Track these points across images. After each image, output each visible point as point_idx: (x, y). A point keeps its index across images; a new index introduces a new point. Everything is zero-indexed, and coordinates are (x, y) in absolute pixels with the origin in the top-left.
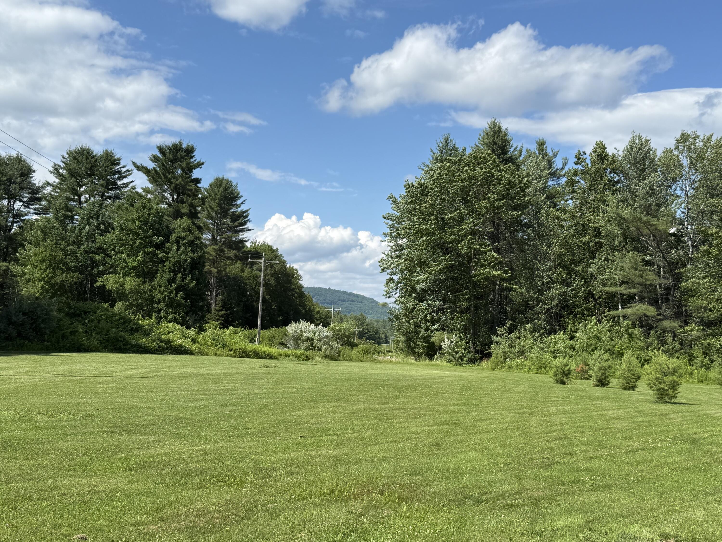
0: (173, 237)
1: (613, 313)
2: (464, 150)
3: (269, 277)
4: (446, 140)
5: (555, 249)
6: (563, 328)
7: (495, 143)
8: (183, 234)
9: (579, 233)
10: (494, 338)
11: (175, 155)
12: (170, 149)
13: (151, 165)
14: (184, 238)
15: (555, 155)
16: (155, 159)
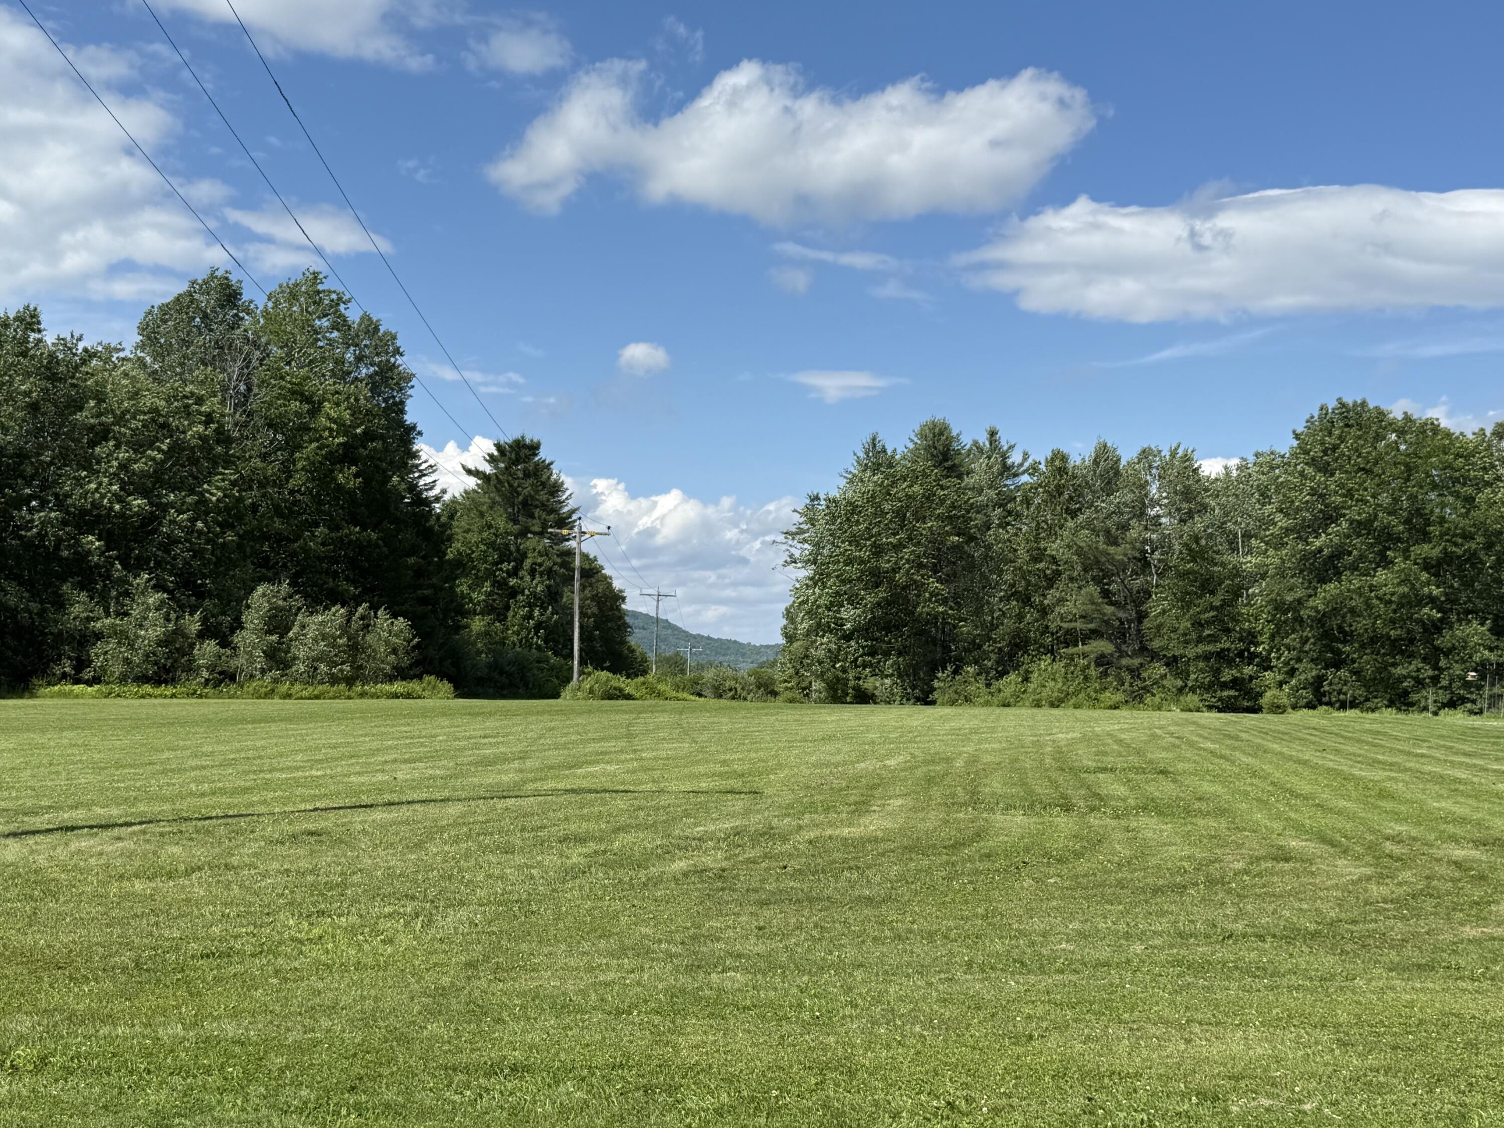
0: (527, 563)
1: (1071, 650)
2: (895, 451)
3: (588, 602)
4: (874, 439)
5: (1008, 577)
6: (1016, 668)
7: (935, 448)
8: (539, 560)
9: (1036, 560)
10: (936, 684)
11: (517, 454)
12: (510, 446)
13: (488, 469)
14: (540, 565)
15: (1011, 447)
16: (492, 459)
